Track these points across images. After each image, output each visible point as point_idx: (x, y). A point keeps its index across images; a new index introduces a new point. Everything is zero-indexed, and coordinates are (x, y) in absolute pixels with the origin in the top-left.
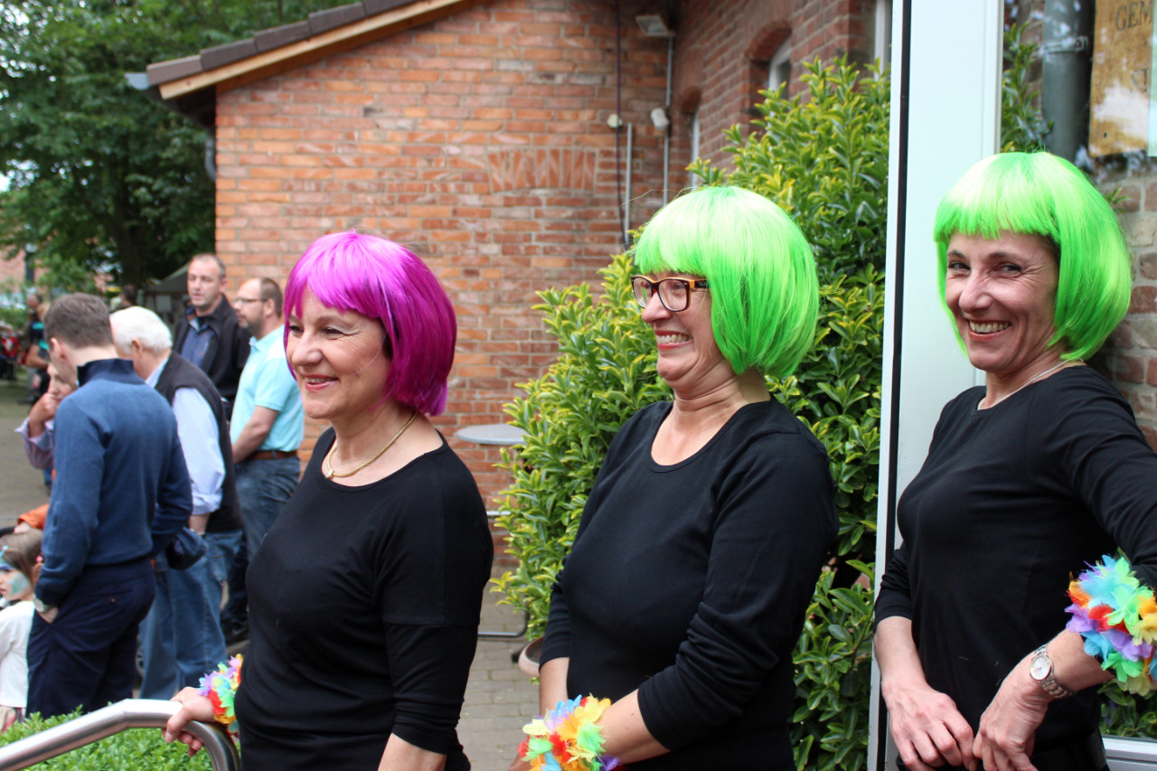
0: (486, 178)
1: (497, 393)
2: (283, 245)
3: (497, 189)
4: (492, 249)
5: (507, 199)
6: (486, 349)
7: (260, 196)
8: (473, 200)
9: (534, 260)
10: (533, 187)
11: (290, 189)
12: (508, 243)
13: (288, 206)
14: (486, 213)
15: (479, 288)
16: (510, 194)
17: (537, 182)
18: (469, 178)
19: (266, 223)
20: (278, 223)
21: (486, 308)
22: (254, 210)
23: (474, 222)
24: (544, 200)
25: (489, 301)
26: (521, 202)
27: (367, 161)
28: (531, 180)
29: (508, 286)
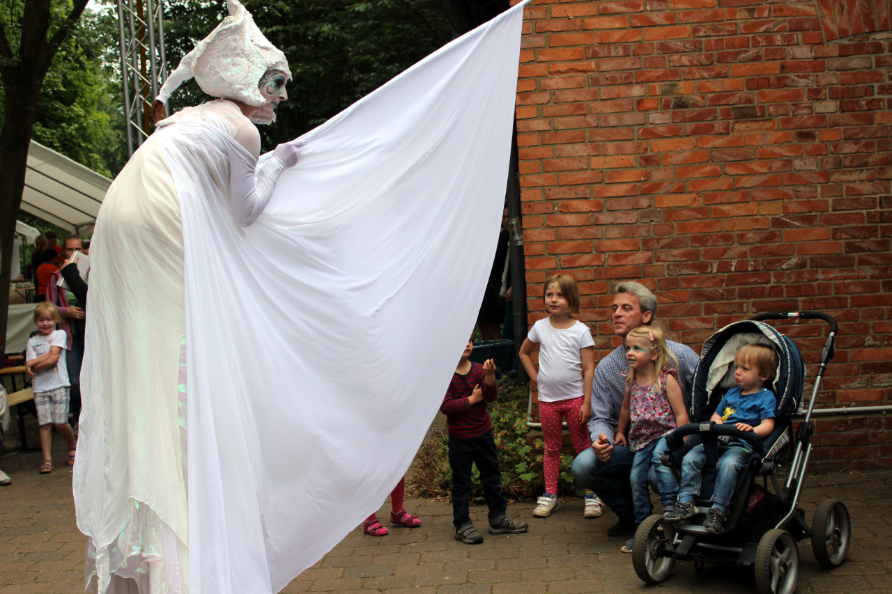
0: (817, 26)
1: (842, 271)
2: (591, 120)
3: (831, 37)
4: (829, 107)
5: (842, 47)
6: (828, 221)
7: (562, 67)
8: (803, 52)
9: (878, 116)
10: (873, 31)
11: (595, 56)
12: (846, 99)
13: (594, 75)
14: (818, 65)
15: (815, 153)
16: (845, 42)
17: (877, 25)
18: (797, 27)
19: (571, 96)
20: (583, 96)
21: (825, 175)
22: (555, 82)
23: (805, 77)
24: (886, 44)
25: (828, 167)
26: (859, 49)
27: (679, 18)
28: (870, 23)
29: (850, 148)
